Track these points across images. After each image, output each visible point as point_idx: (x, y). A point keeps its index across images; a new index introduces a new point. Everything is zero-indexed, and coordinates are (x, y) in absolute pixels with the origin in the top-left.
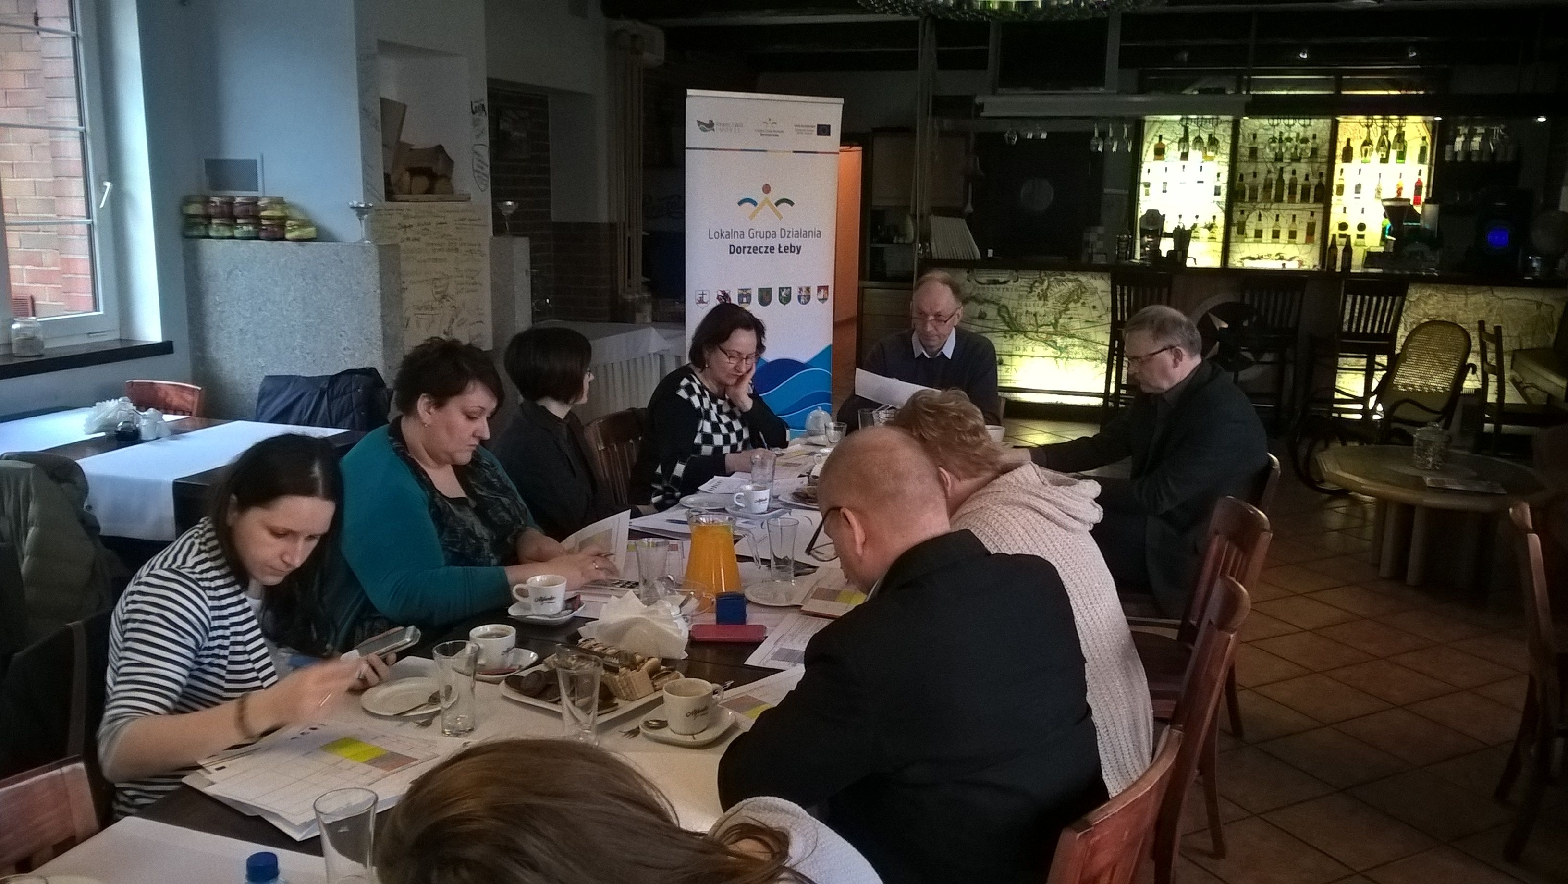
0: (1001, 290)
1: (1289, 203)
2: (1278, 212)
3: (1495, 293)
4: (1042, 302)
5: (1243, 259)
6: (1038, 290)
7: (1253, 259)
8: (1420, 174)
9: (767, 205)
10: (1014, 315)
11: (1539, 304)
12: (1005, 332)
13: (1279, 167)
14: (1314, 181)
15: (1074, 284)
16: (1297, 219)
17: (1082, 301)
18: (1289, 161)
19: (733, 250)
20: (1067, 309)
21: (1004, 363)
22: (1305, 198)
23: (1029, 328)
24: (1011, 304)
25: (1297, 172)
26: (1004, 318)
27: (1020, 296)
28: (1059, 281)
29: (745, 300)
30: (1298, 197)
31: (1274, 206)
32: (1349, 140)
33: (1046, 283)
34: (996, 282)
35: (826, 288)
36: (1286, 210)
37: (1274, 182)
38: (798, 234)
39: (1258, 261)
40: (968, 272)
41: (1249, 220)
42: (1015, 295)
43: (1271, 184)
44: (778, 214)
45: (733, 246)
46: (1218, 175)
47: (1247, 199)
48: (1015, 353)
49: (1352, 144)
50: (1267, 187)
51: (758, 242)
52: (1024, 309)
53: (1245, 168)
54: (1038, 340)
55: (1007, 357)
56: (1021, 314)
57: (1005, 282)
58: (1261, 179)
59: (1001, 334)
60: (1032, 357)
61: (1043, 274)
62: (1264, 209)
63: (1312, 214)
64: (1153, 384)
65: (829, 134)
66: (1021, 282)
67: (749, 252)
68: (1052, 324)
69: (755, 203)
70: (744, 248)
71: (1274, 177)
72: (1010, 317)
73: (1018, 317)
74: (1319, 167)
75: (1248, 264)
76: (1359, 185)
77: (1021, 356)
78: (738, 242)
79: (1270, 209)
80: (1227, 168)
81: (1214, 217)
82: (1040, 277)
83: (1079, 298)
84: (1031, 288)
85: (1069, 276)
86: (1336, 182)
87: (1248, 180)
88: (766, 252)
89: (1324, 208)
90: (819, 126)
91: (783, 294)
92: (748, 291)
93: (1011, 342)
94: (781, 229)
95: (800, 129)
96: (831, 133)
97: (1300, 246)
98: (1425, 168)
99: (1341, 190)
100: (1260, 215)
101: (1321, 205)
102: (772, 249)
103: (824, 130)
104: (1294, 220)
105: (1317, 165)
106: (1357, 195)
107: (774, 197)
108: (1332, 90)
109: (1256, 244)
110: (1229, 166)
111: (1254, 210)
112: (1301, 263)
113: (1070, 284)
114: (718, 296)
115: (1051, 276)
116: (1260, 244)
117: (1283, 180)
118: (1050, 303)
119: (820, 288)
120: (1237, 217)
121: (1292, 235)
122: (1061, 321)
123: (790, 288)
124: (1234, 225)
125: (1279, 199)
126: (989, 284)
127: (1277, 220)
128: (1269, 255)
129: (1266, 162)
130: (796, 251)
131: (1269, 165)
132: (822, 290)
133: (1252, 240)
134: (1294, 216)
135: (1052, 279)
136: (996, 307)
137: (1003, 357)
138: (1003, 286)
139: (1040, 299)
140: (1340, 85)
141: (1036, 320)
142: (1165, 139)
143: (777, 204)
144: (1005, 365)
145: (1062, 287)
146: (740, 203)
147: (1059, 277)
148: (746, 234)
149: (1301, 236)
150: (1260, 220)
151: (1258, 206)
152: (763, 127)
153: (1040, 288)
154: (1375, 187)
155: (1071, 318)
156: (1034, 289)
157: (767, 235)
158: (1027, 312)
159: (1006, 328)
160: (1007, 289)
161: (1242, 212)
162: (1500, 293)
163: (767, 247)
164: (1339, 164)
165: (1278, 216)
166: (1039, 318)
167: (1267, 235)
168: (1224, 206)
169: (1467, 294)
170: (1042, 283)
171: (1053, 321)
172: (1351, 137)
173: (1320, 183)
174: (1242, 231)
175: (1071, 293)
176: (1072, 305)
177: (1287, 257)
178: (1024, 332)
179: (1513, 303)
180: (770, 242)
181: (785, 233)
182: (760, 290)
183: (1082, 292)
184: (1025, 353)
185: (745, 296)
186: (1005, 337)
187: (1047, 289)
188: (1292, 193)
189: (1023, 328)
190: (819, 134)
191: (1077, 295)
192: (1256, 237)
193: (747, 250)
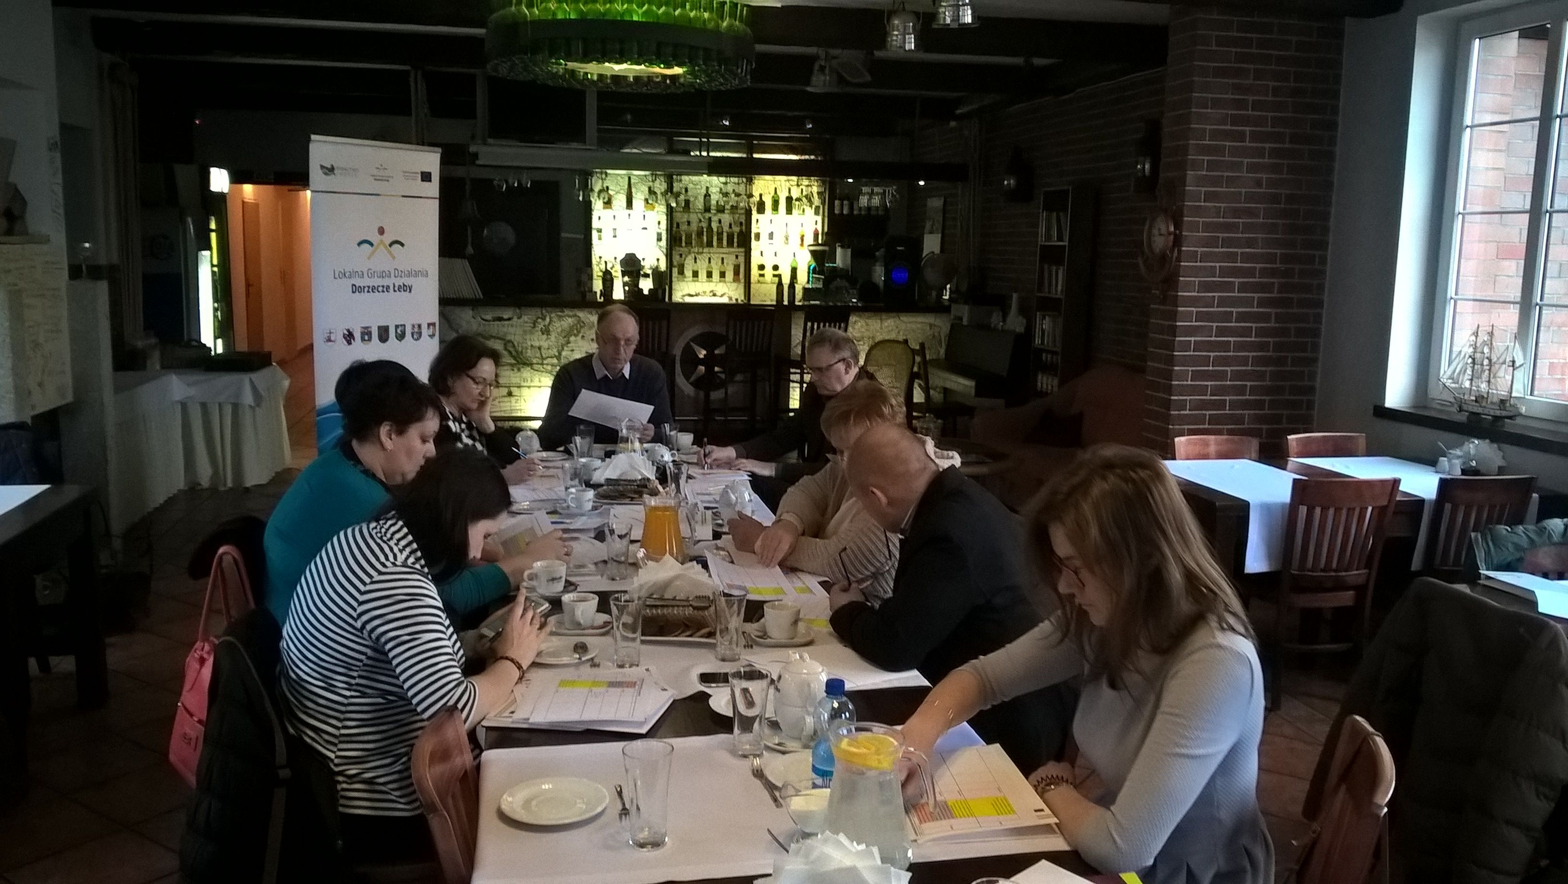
0: (506, 326)
1: (718, 247)
2: (709, 256)
3: (901, 318)
4: (545, 337)
5: (684, 296)
6: (541, 326)
7: (692, 296)
8: (816, 224)
9: (382, 247)
10: (520, 349)
11: (931, 325)
12: (512, 365)
13: (707, 217)
14: (736, 229)
15: (573, 319)
16: (725, 261)
17: (581, 335)
18: (715, 212)
19: (356, 289)
20: (568, 342)
21: (513, 394)
22: (730, 244)
23: (535, 361)
24: (516, 339)
25: (722, 221)
26: (510, 352)
27: (525, 332)
28: (560, 317)
29: (366, 338)
30: (725, 242)
31: (706, 250)
32: (761, 195)
33: (548, 319)
34: (500, 319)
35: (434, 324)
36: (716, 254)
37: (705, 230)
38: (409, 274)
39: (695, 297)
40: (473, 310)
41: (686, 262)
42: (519, 331)
43: (703, 232)
44: (390, 253)
45: (355, 286)
46: (659, 223)
47: (684, 244)
48: (523, 384)
49: (764, 199)
50: (700, 234)
51: (377, 282)
52: (529, 343)
53: (679, 217)
54: (542, 372)
55: (516, 389)
56: (527, 348)
57: (509, 319)
58: (694, 227)
59: (508, 367)
60: (540, 387)
61: (544, 311)
62: (698, 253)
63: (737, 257)
64: (828, 387)
65: (430, 181)
66: (525, 318)
67: (368, 292)
68: (556, 356)
69: (372, 244)
70: (364, 287)
71: (704, 225)
72: (517, 352)
73: (524, 351)
74: (739, 218)
75: (688, 300)
76: (772, 232)
77: (529, 387)
78: (359, 282)
79: (703, 253)
80: (665, 217)
81: (658, 260)
82: (542, 314)
83: (579, 332)
84: (534, 324)
85: (567, 312)
86: (754, 230)
87: (684, 227)
88: (383, 291)
89: (746, 252)
90: (422, 173)
91: (399, 331)
92: (369, 330)
93: (519, 374)
94: (395, 269)
95: (408, 175)
96: (432, 179)
97: (729, 284)
98: (819, 219)
99: (758, 236)
100: (695, 259)
101: (742, 250)
102: (388, 287)
103: (426, 177)
104: (723, 263)
105: (738, 215)
106: (771, 241)
107: (388, 238)
108: (744, 153)
109: (693, 283)
110: (667, 215)
111: (690, 253)
112: (730, 299)
113: (570, 320)
114: (344, 334)
115: (551, 312)
116: (696, 283)
117: (712, 229)
118: (553, 337)
119: (429, 325)
120: (676, 259)
121: (723, 275)
122: (564, 353)
123: (404, 325)
124: (675, 267)
125: (710, 244)
126: (494, 321)
127: (710, 262)
128: (704, 292)
129: (697, 213)
130: (408, 290)
131: (699, 215)
132: (431, 327)
133: (691, 279)
134: (723, 259)
135: (553, 315)
136: (503, 342)
137: (512, 388)
138: (507, 322)
139: (543, 334)
140: (751, 150)
141: (541, 353)
142: (612, 190)
143: (390, 245)
144: (515, 396)
145: (563, 323)
146: (360, 244)
147: (560, 313)
148: (365, 275)
149: (730, 275)
150: (696, 262)
151: (692, 250)
152: (375, 172)
153: (543, 324)
154: (785, 234)
155: (572, 350)
156: (537, 324)
157: (383, 275)
158: (532, 346)
159: (514, 361)
160: (512, 326)
161: (681, 255)
162: (905, 318)
163: (383, 287)
164: (755, 215)
165: (710, 259)
166: (543, 351)
167: (703, 275)
168: (665, 251)
169: (881, 319)
170: (544, 319)
171: (557, 354)
172: (762, 192)
173: (741, 231)
174: (681, 272)
175: (571, 328)
176: (572, 339)
177: (719, 294)
178: (531, 365)
179: (914, 326)
180: (386, 282)
181: (399, 273)
182: (379, 328)
183: (581, 327)
184: (532, 384)
185: (367, 334)
186: (513, 370)
187: (549, 324)
188: (720, 240)
189: (528, 360)
190: (423, 180)
191: (577, 329)
192: (693, 277)
193: (366, 289)
